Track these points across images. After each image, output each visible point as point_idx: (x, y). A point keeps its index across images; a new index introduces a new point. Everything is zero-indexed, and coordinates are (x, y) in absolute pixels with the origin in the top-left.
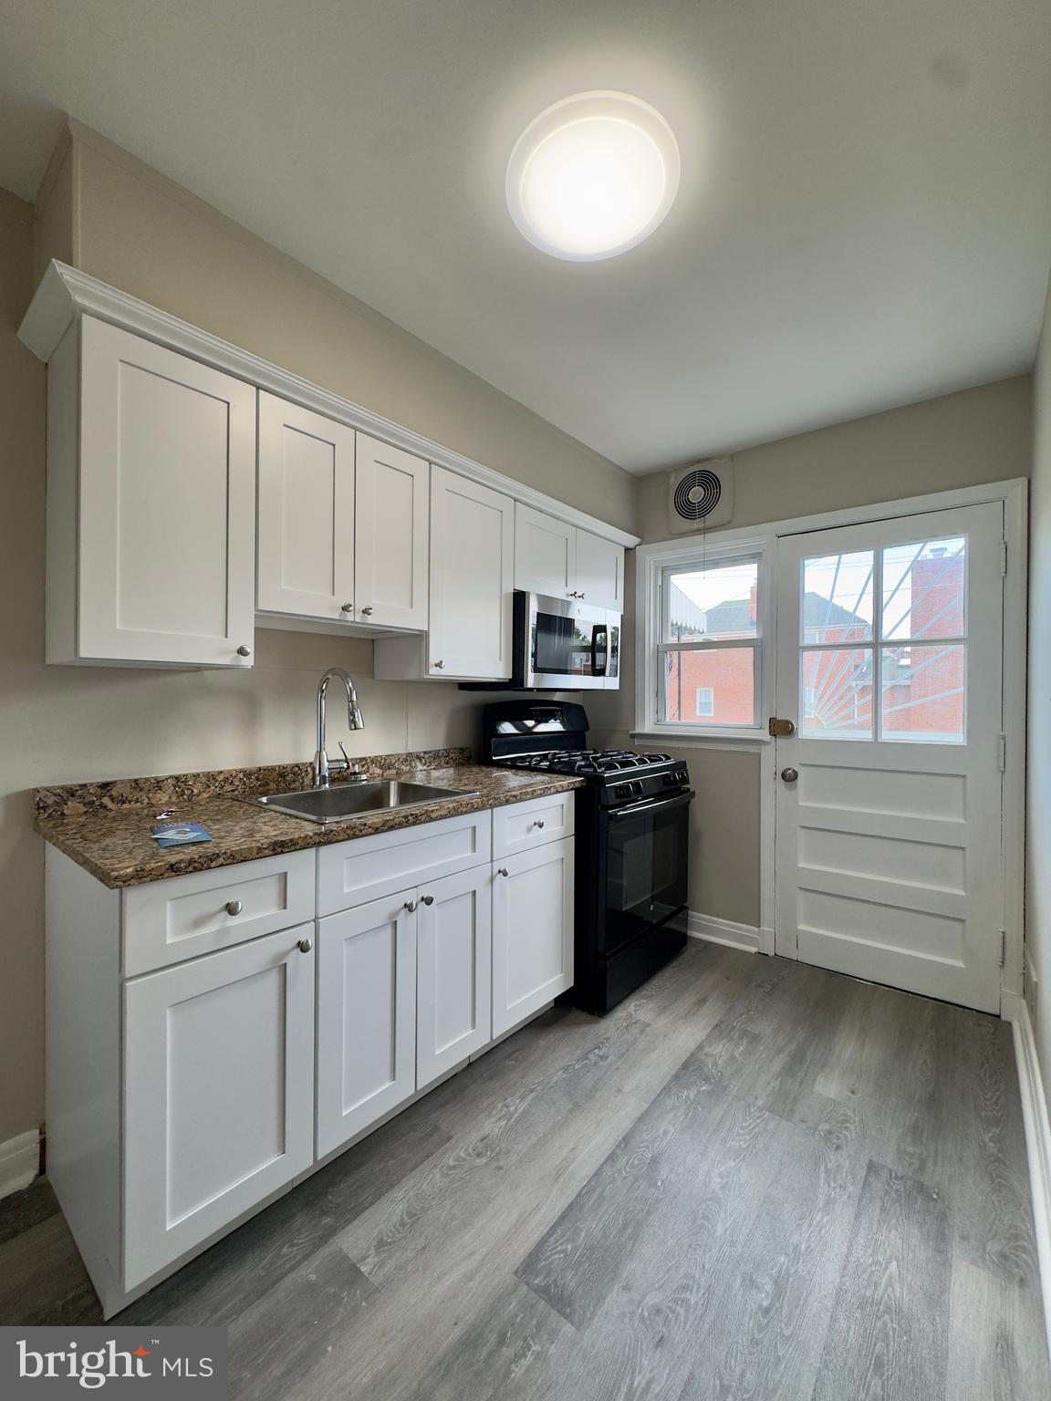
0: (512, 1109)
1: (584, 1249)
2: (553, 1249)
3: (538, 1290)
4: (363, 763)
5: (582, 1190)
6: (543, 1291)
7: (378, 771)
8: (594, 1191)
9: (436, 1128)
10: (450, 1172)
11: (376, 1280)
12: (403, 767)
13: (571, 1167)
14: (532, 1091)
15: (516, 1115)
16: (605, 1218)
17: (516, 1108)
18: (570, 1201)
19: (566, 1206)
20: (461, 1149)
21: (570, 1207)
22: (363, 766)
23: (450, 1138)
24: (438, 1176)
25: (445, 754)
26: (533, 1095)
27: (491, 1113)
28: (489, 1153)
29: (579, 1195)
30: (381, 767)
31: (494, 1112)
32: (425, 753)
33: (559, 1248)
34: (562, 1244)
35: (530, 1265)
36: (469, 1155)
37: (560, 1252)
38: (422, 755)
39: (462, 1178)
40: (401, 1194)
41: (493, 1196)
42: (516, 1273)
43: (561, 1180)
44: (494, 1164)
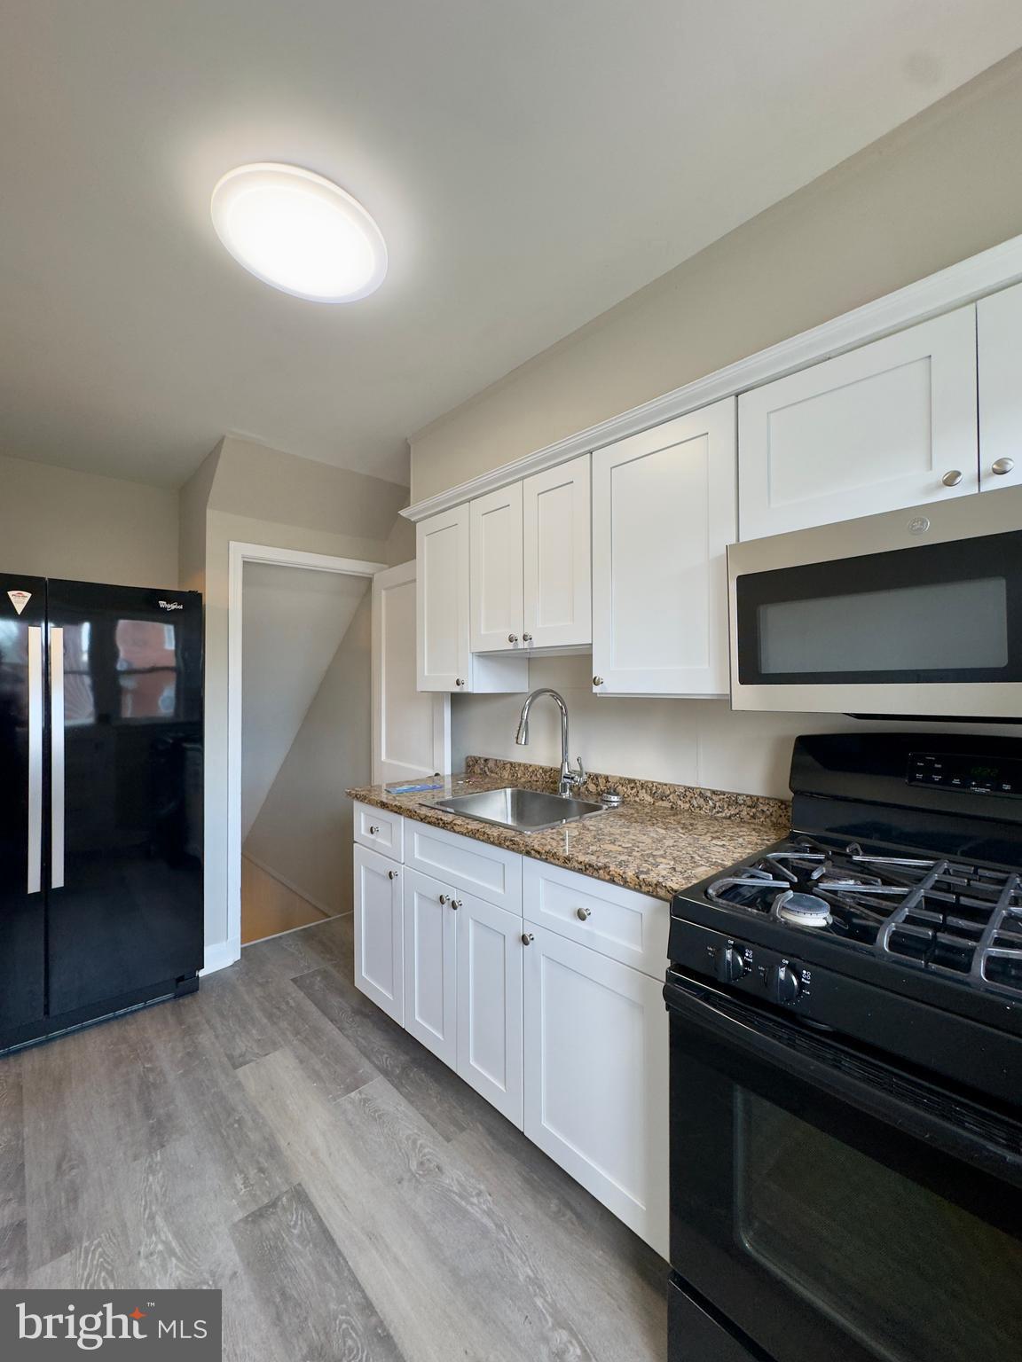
0: (475, 1200)
1: (287, 1246)
2: (301, 1215)
3: (278, 1198)
4: (633, 785)
5: (344, 1259)
6: (274, 1204)
7: (649, 799)
8: (338, 1272)
9: (462, 1129)
10: (410, 1141)
11: (342, 1100)
12: (679, 802)
13: (374, 1252)
14: (499, 1227)
15: (463, 1203)
16: (304, 1276)
17: (475, 1205)
18: (338, 1243)
19: (335, 1237)
20: (434, 1150)
21: (331, 1241)
22: (632, 788)
23: (448, 1140)
24: (409, 1132)
25: (749, 803)
26: (491, 1225)
27: (473, 1177)
28: (421, 1172)
29: (340, 1253)
30: (652, 795)
31: (473, 1181)
32: (714, 792)
33: (299, 1222)
34: (302, 1225)
35: (300, 1196)
36: (424, 1155)
37: (296, 1223)
38: (709, 794)
39: (400, 1150)
40: (401, 1108)
41: (374, 1173)
42: (300, 1184)
43: (364, 1238)
44: (407, 1176)
